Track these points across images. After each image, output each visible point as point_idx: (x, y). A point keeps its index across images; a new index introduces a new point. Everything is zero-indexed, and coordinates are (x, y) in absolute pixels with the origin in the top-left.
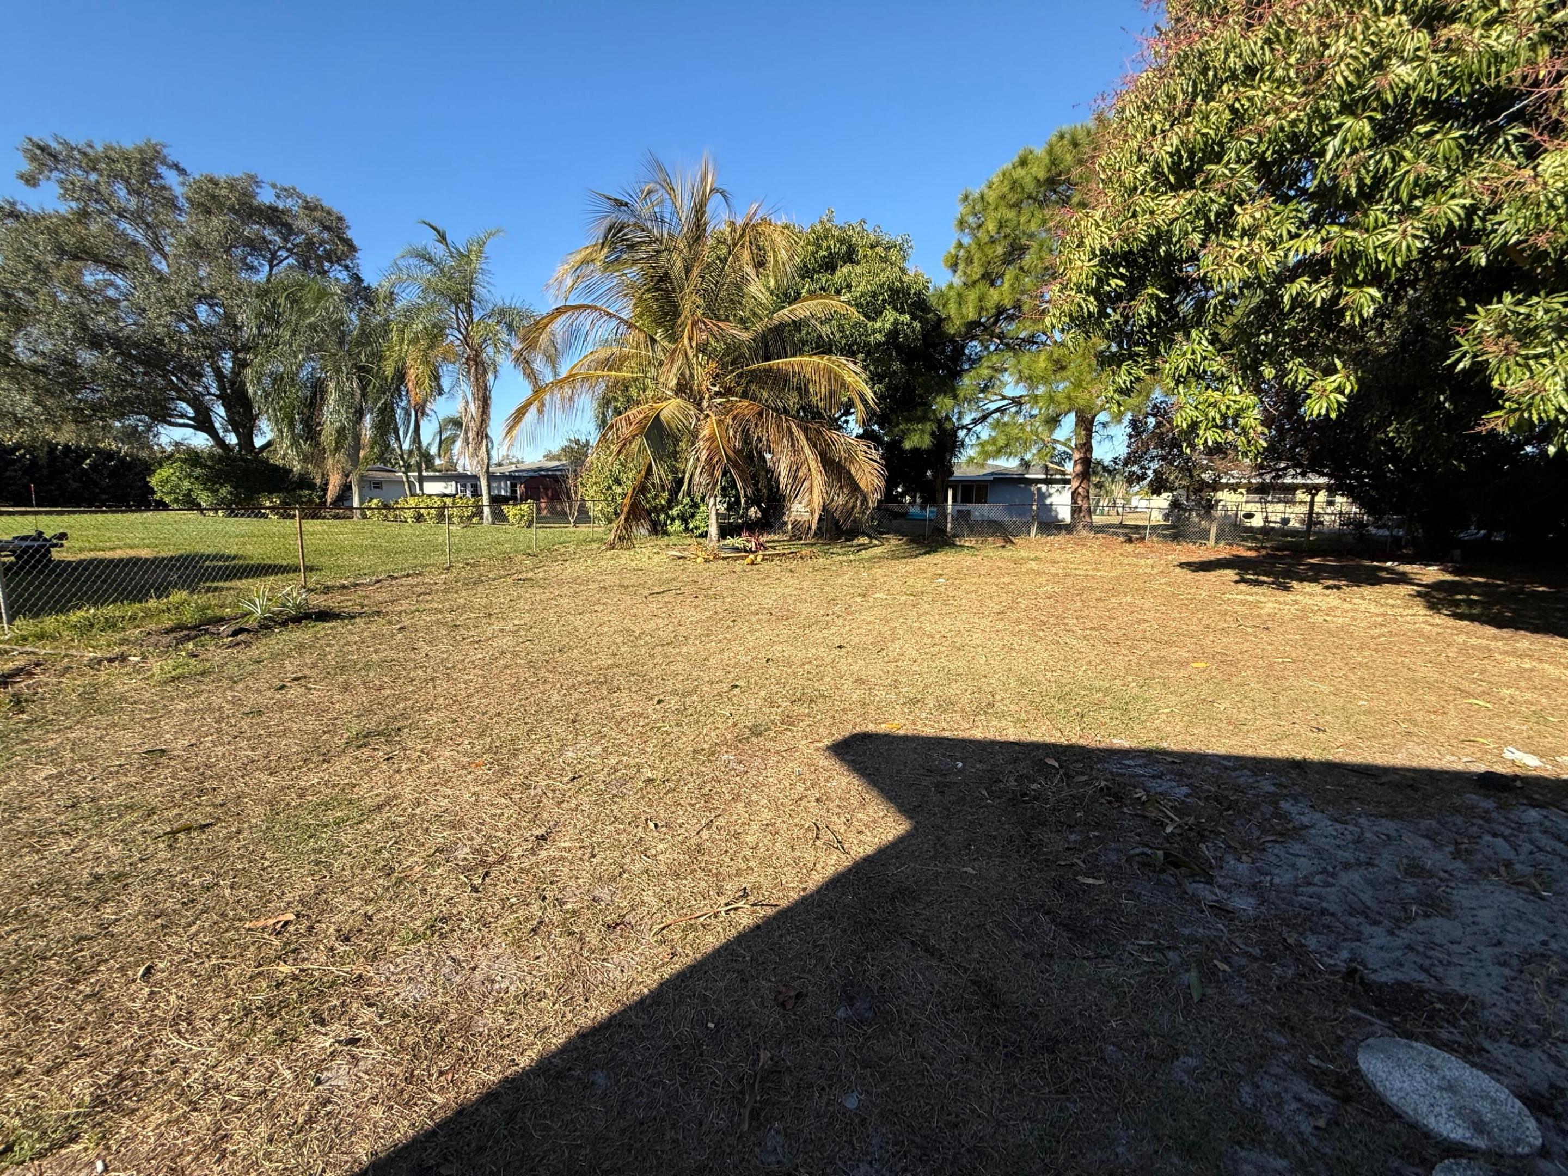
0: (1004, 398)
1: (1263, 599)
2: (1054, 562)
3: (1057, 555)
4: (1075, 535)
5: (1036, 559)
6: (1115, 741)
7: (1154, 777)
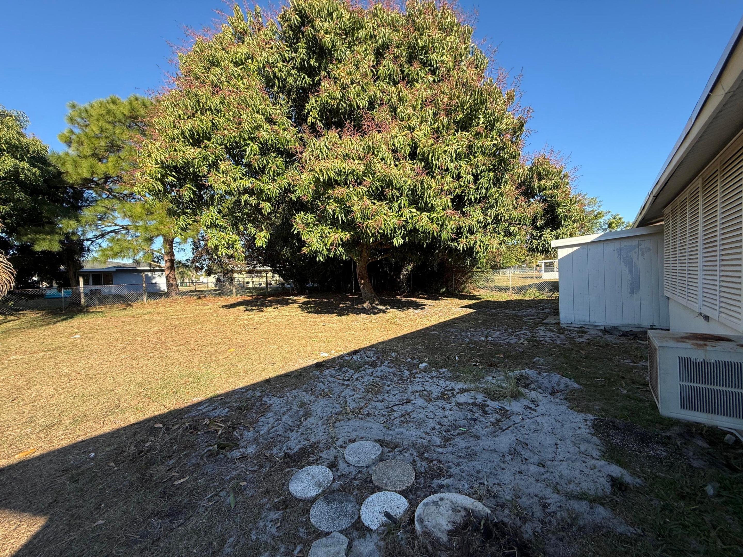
0: (116, 225)
1: (254, 316)
2: (159, 314)
3: (161, 309)
4: (170, 298)
5: (148, 313)
6: (194, 400)
7: (213, 410)
